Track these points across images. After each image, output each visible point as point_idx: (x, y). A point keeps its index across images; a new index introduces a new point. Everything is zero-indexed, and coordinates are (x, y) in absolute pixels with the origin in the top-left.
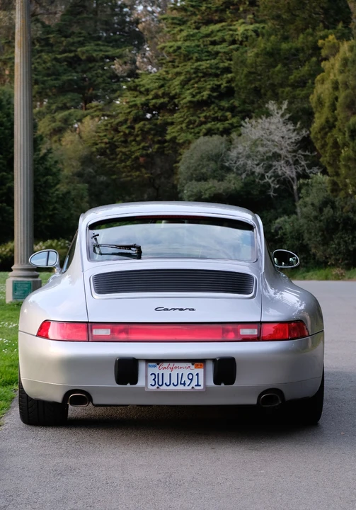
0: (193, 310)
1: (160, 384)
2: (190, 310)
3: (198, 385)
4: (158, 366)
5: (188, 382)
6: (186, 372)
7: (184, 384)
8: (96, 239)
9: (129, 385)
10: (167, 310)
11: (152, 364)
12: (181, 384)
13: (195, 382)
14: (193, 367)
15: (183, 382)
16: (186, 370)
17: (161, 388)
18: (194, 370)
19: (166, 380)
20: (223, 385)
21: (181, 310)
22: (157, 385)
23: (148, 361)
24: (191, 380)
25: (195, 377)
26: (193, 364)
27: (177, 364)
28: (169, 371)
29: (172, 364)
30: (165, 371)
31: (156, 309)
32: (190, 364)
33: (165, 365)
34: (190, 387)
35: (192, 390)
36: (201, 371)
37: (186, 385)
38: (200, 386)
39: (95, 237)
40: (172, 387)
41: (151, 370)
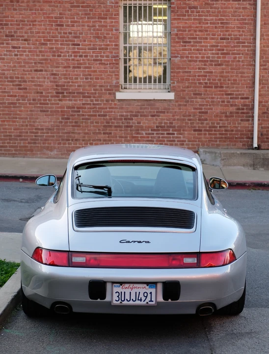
0: (148, 242)
1: (123, 299)
2: (146, 242)
3: (151, 301)
4: (121, 287)
5: (143, 298)
6: (142, 291)
7: (141, 300)
8: (78, 179)
9: (99, 300)
10: (129, 242)
11: (117, 285)
12: (138, 300)
13: (148, 299)
14: (147, 287)
15: (140, 299)
16: (142, 289)
17: (123, 302)
18: (149, 290)
19: (127, 297)
20: (170, 300)
21: (140, 242)
22: (120, 301)
23: (113, 283)
24: (146, 297)
25: (149, 295)
26: (147, 285)
27: (135, 285)
28: (129, 290)
29: (132, 285)
30: (126, 290)
31: (120, 242)
32: (145, 285)
33: (127, 285)
34: (145, 303)
35: (147, 305)
36: (153, 290)
37: (142, 301)
38: (153, 301)
39: (78, 178)
40: (131, 303)
41: (116, 289)
